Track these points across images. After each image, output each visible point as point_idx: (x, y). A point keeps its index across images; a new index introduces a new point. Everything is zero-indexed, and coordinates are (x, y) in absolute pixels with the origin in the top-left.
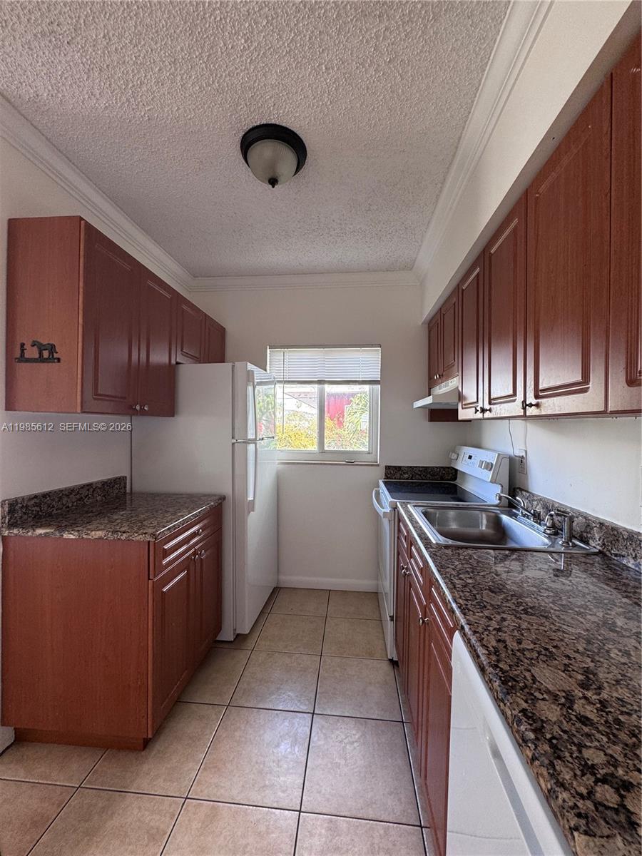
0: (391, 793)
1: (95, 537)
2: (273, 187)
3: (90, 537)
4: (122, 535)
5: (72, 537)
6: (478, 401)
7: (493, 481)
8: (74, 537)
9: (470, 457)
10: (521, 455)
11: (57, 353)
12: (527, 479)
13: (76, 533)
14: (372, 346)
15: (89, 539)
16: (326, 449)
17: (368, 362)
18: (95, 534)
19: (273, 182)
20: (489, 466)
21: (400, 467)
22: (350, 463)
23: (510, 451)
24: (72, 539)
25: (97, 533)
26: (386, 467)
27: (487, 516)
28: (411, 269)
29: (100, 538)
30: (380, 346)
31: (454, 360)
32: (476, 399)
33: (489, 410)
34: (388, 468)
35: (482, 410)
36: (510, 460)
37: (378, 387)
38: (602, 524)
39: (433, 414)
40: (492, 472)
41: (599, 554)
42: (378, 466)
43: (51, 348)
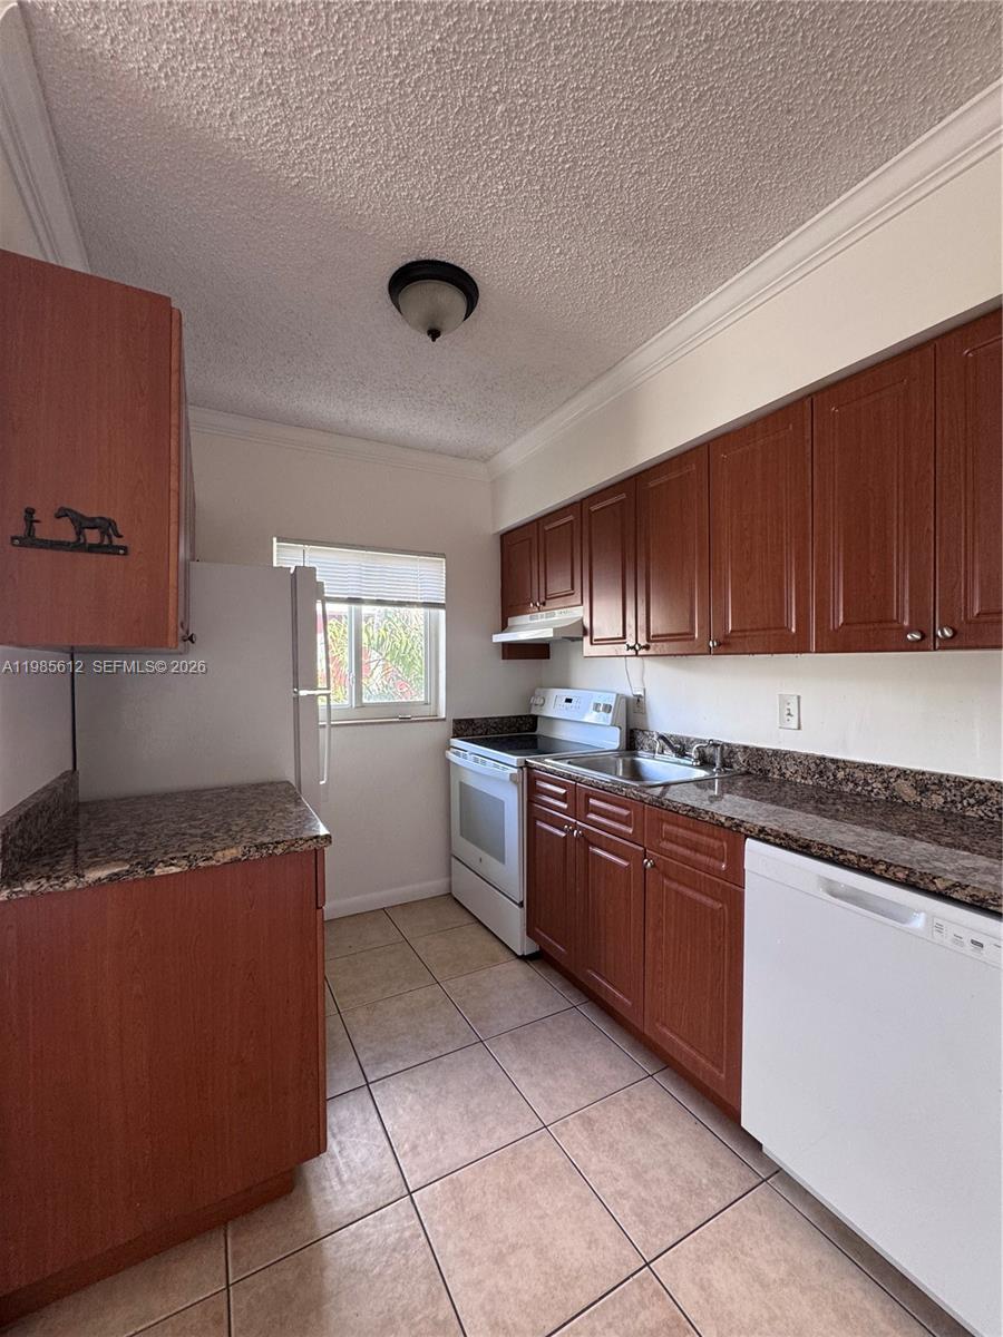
0: (610, 1067)
1: (222, 861)
2: (434, 340)
3: (214, 862)
4: (275, 847)
5: (174, 870)
6: (624, 637)
7: (613, 725)
8: (178, 870)
9: (569, 701)
10: (638, 693)
11: (120, 536)
12: (646, 718)
13: (185, 862)
14: (434, 555)
15: (212, 866)
16: (365, 701)
17: (426, 577)
18: (224, 857)
19: (434, 334)
20: (607, 708)
21: (472, 720)
22: (405, 720)
23: (629, 693)
24: (176, 873)
25: (227, 852)
26: (454, 720)
27: (624, 761)
28: (485, 461)
29: (235, 861)
30: (443, 556)
31: (573, 589)
32: (621, 636)
33: (647, 647)
34: (457, 722)
35: (633, 648)
36: (628, 700)
37: (442, 613)
38: (746, 748)
39: (513, 651)
40: (611, 715)
41: (748, 773)
42: (444, 720)
43: (106, 526)
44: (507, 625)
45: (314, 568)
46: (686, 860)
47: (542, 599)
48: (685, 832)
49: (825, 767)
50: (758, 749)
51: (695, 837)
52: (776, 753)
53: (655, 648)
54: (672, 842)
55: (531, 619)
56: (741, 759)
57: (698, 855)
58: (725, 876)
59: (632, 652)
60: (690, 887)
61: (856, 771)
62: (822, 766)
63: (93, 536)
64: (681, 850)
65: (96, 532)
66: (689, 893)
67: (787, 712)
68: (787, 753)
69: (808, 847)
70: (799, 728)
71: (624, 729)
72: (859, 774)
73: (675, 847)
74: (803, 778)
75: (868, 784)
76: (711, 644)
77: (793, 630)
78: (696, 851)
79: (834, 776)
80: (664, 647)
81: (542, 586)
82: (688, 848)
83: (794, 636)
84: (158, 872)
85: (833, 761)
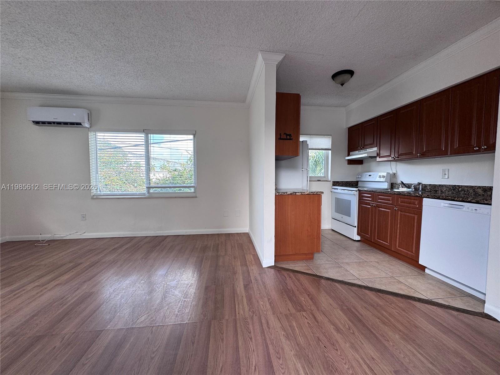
2: (342, 86)
3: (305, 194)
4: (314, 193)
5: (299, 194)
6: (391, 155)
7: (386, 182)
9: (370, 176)
10: (394, 172)
11: (292, 137)
12: (397, 179)
13: (301, 193)
14: (328, 135)
20: (384, 177)
22: (319, 181)
23: (391, 172)
25: (307, 192)
29: (308, 194)
30: (331, 135)
31: (374, 142)
32: (389, 155)
33: (398, 157)
34: (334, 182)
35: (394, 158)
36: (391, 175)
37: (330, 152)
38: (430, 185)
39: (351, 162)
40: (385, 179)
41: (431, 191)
42: (330, 181)
43: (290, 135)
44: (349, 154)
45: (307, 141)
46: (407, 207)
47: (363, 146)
48: (407, 200)
49: (455, 187)
50: (434, 185)
51: (410, 200)
52: (440, 185)
53: (401, 157)
54: (403, 203)
55: (358, 152)
56: (428, 188)
57: (410, 205)
58: (417, 208)
59: (393, 159)
60: (408, 213)
61: (465, 188)
62: (454, 187)
63: (288, 137)
64: (406, 204)
65: (289, 136)
66: (408, 214)
67: (444, 174)
68: (443, 185)
69: (439, 197)
70: (448, 178)
71: (389, 182)
72: (466, 189)
73: (404, 204)
74: (448, 191)
75: (468, 191)
76: (418, 155)
77: (443, 149)
78: (410, 204)
79: (458, 190)
80: (404, 157)
81: (363, 142)
82: (407, 203)
83: (443, 151)
84: (297, 194)
85: (458, 186)
